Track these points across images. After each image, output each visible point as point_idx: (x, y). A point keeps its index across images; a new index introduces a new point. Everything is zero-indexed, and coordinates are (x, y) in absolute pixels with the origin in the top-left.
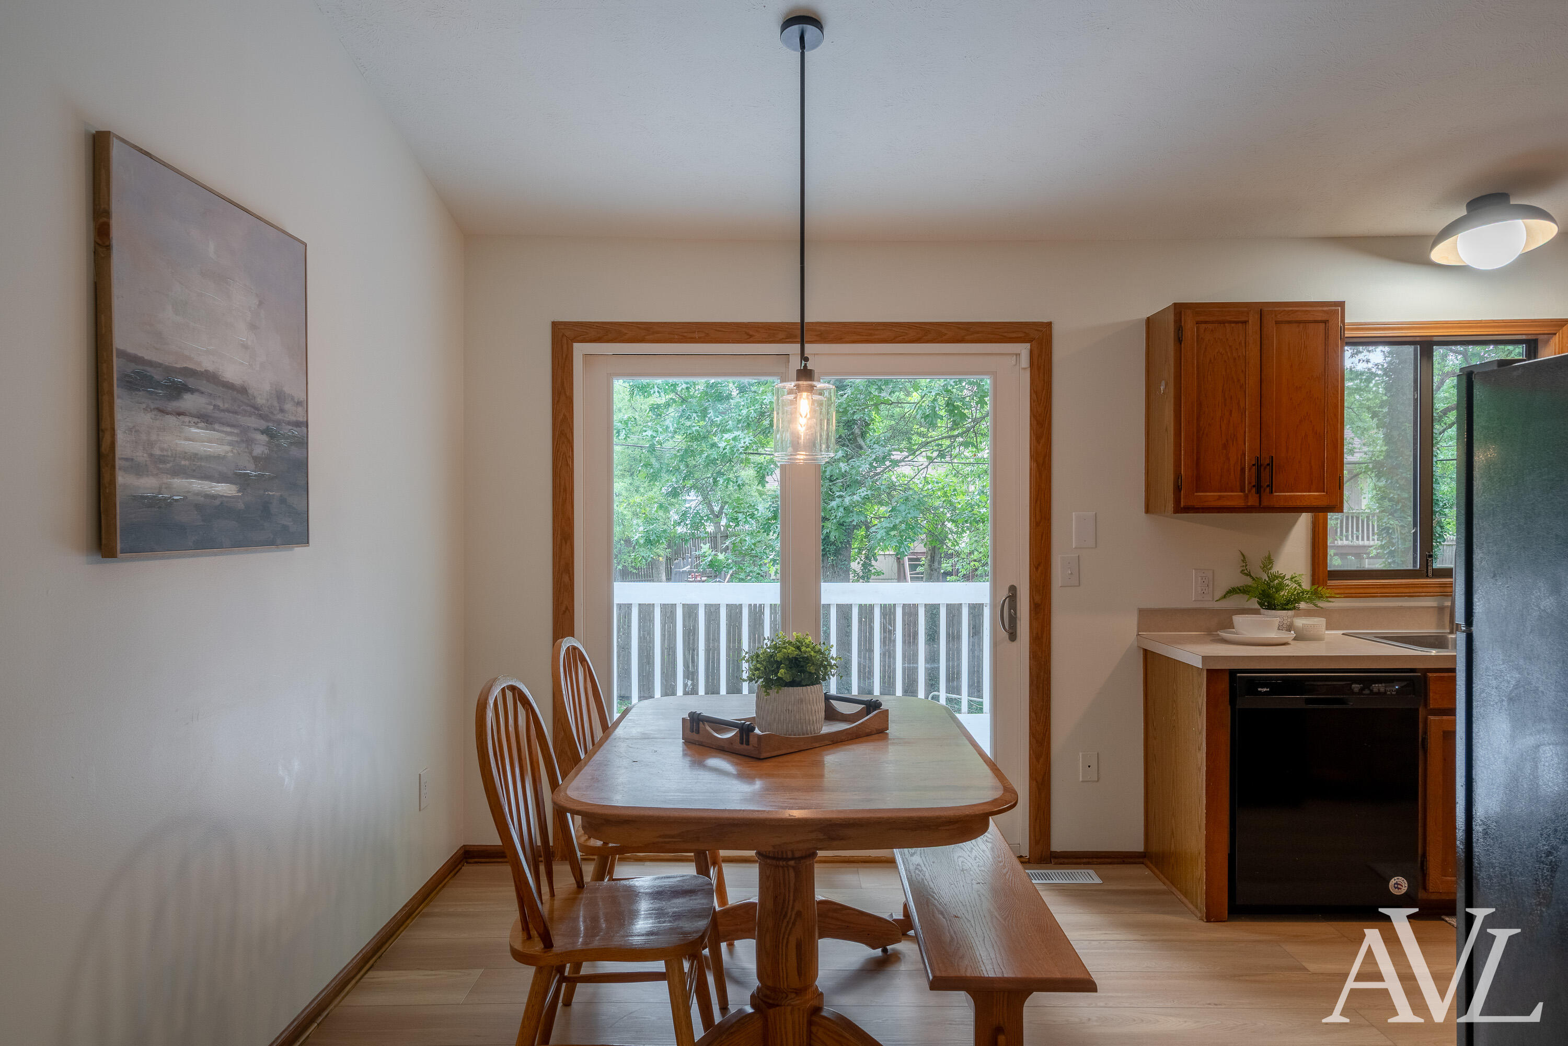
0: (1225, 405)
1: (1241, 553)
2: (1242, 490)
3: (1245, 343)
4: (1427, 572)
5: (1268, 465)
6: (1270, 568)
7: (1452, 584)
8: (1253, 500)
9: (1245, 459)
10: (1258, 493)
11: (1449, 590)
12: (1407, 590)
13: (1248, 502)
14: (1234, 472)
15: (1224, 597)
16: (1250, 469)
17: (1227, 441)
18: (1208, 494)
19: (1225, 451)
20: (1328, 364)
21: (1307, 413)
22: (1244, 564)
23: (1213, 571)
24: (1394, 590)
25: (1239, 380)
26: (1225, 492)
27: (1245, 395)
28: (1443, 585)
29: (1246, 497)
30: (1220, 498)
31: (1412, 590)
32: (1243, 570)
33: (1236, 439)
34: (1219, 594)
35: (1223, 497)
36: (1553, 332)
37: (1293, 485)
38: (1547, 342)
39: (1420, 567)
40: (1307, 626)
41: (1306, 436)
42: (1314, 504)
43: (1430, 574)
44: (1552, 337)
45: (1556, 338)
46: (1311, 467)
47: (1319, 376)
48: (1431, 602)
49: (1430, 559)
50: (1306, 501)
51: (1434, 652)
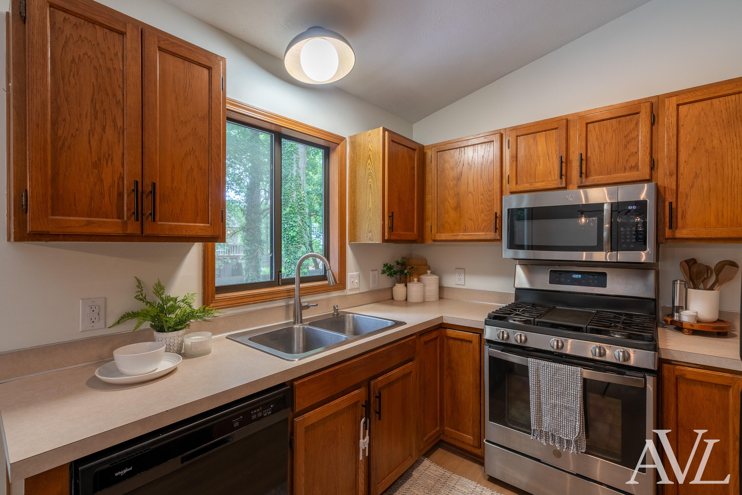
0: (96, 118)
1: (137, 279)
2: (120, 216)
3: (123, 57)
4: (279, 282)
5: (151, 192)
6: (162, 294)
7: (295, 289)
8: (133, 228)
9: (123, 184)
10: (137, 220)
11: (292, 293)
12: (268, 297)
13: (127, 230)
14: (109, 196)
15: (118, 323)
16: (129, 196)
17: (99, 160)
18: (71, 218)
19: (96, 171)
20: (211, 108)
21: (193, 149)
22: (140, 290)
23: (105, 300)
24: (261, 298)
25: (114, 95)
26: (97, 216)
27: (123, 113)
28: (289, 291)
29: (125, 224)
30: (89, 223)
31: (271, 297)
32: (137, 296)
33: (112, 159)
34: (111, 320)
35: (94, 223)
36: (338, 143)
37: (178, 215)
38: (334, 149)
39: (275, 280)
40: (196, 344)
41: (192, 170)
42: (200, 234)
43: (280, 283)
44: (337, 146)
45: (339, 148)
46: (197, 200)
47: (204, 116)
48: (282, 303)
49: (280, 274)
50: (192, 231)
51: (297, 360)
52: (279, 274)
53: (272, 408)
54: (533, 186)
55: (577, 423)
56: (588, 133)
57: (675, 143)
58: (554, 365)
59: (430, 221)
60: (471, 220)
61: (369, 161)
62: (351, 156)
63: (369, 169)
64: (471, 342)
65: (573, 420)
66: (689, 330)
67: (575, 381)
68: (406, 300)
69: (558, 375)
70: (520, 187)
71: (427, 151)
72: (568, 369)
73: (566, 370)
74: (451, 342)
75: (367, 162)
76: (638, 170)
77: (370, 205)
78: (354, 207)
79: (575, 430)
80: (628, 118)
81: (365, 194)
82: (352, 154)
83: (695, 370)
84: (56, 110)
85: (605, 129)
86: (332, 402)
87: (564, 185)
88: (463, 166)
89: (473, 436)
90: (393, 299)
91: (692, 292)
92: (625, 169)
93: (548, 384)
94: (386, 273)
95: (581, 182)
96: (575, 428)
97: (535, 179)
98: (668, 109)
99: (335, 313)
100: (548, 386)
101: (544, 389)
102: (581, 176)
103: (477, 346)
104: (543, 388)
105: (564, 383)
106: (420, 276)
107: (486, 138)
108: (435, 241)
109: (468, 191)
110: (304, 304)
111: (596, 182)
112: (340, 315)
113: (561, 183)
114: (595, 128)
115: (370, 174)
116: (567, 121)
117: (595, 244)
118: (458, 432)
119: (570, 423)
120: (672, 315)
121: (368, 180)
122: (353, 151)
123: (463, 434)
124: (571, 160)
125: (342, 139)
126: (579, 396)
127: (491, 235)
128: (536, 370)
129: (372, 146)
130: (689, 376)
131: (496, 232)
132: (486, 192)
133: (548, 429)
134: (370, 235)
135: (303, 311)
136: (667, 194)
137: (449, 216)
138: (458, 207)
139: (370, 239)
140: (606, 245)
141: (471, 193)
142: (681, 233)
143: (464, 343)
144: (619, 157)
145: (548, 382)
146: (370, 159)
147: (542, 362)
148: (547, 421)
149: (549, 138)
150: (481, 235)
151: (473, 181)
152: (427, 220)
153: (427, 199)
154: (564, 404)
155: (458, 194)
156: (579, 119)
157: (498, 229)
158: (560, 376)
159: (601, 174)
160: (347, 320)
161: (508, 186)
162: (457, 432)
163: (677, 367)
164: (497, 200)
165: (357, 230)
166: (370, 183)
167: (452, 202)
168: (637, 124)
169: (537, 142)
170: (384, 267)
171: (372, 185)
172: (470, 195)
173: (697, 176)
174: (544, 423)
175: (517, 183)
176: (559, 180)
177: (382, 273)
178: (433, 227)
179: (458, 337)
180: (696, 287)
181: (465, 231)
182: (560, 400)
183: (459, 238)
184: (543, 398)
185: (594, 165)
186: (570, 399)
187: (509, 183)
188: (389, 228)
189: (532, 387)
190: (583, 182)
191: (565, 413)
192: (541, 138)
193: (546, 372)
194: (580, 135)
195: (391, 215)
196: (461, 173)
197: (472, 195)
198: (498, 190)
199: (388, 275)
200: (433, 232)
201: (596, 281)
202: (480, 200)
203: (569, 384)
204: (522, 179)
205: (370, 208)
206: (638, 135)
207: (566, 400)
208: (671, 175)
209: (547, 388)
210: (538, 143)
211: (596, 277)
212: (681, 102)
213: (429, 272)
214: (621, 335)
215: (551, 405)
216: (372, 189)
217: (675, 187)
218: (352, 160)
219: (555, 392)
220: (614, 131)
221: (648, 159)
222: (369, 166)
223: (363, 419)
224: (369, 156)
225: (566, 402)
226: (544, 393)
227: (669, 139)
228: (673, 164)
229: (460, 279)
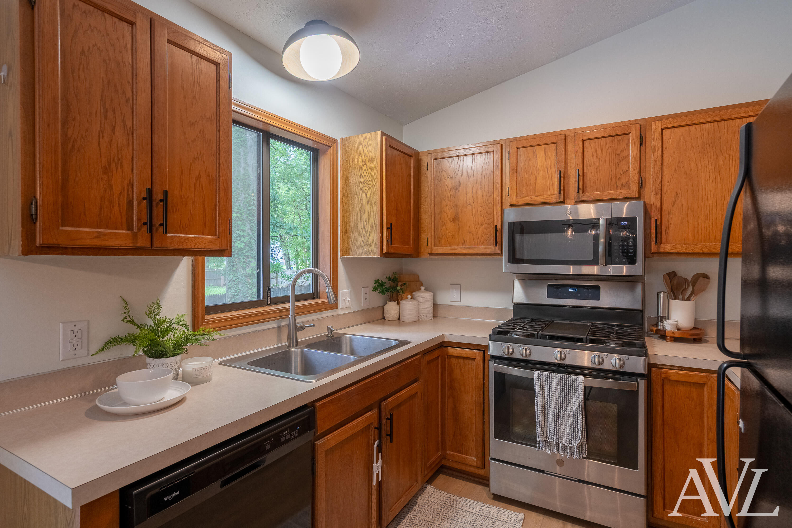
0: (106, 118)
1: (122, 298)
2: (130, 228)
3: (132, 50)
4: (267, 301)
5: (161, 200)
6: (158, 314)
7: (289, 309)
8: (143, 241)
9: (133, 191)
10: (150, 232)
11: (285, 313)
12: (260, 318)
13: (137, 242)
14: (119, 204)
15: (103, 349)
16: (139, 204)
17: (109, 164)
18: (81, 229)
19: (106, 177)
20: (219, 108)
21: (201, 153)
22: (126, 311)
23: (88, 322)
24: (253, 319)
25: (124, 92)
26: (107, 227)
27: (133, 112)
28: (281, 311)
30: (100, 235)
31: (263, 317)
32: (125, 318)
33: (121, 164)
34: (95, 347)
35: (104, 234)
36: (330, 145)
37: (187, 227)
38: (325, 152)
39: (263, 298)
40: (198, 370)
41: (200, 176)
42: (208, 247)
43: (269, 303)
44: (328, 149)
45: (331, 151)
46: (204, 210)
47: (211, 117)
48: (273, 324)
49: (269, 292)
50: (200, 244)
51: (314, 381)
52: (267, 292)
53: (298, 429)
54: (532, 200)
55: (580, 430)
56: (585, 149)
57: (660, 164)
58: (558, 376)
59: (426, 233)
60: (470, 233)
61: (365, 167)
62: (343, 160)
63: (365, 176)
64: (474, 359)
65: (576, 427)
66: (671, 337)
67: (577, 390)
68: (399, 319)
69: (562, 385)
70: (520, 200)
71: (423, 157)
72: (571, 378)
73: (569, 380)
74: (453, 360)
75: (362, 168)
76: (628, 187)
77: (366, 216)
78: (347, 217)
79: (578, 437)
80: (620, 137)
81: (360, 202)
82: (344, 158)
83: (678, 371)
84: (67, 107)
85: (599, 147)
86: (349, 424)
87: (562, 200)
88: (462, 175)
89: (477, 456)
90: (384, 318)
91: (673, 302)
92: (617, 186)
93: (552, 394)
94: (377, 290)
95: (579, 198)
96: (578, 435)
97: (535, 192)
98: (654, 132)
99: (329, 334)
100: (552, 397)
101: (548, 400)
102: (578, 192)
103: (480, 363)
104: (548, 398)
105: (568, 392)
106: (413, 293)
107: (486, 148)
108: (431, 254)
109: (467, 203)
110: (299, 325)
111: (591, 198)
112: (335, 337)
113: (560, 198)
114: (590, 146)
115: (366, 181)
116: (565, 135)
117: (591, 258)
118: (461, 455)
119: (573, 430)
120: (657, 325)
121: (363, 188)
122: (346, 155)
123: (466, 456)
124: (569, 175)
125: (334, 141)
126: (581, 404)
127: (491, 249)
128: (541, 382)
129: (368, 151)
130: (673, 378)
131: (496, 245)
132: (486, 204)
133: (552, 438)
134: (366, 248)
135: (298, 333)
136: (653, 211)
137: (447, 228)
138: (456, 219)
139: (366, 253)
140: (602, 260)
141: (470, 204)
142: (665, 248)
143: (467, 361)
144: (612, 175)
145: (552, 393)
146: (366, 165)
147: (547, 374)
148: (551, 430)
149: (548, 152)
150: (481, 249)
151: (472, 192)
152: (422, 232)
153: (422, 210)
154: (567, 412)
155: (456, 205)
156: (576, 135)
157: (498, 242)
158: (564, 385)
159: (596, 190)
160: (344, 342)
161: (507, 198)
162: (459, 454)
163: (664, 370)
164: (497, 212)
165: (350, 243)
166: (366, 191)
167: (449, 213)
168: (628, 144)
169: (537, 156)
170: (375, 283)
171: (368, 194)
172: (469, 206)
173: (677, 195)
174: (549, 433)
175: (517, 196)
176: (558, 194)
177: (373, 291)
178: (429, 240)
179: (460, 355)
180: (676, 298)
181: (464, 244)
182: (563, 409)
183: (457, 252)
184: (548, 408)
185: (590, 180)
186: (573, 407)
187: (509, 195)
188: (387, 241)
189: (538, 399)
190: (580, 197)
191: (569, 421)
192: (540, 151)
193: (550, 383)
194: (577, 151)
195: (389, 226)
196: (460, 183)
197: (471, 206)
198: (498, 203)
199: (379, 293)
200: (429, 245)
201: (590, 295)
202: (479, 213)
203: (571, 393)
204: (522, 192)
205: (366, 219)
206: (628, 155)
207: (569, 408)
208: (656, 194)
209: (552, 399)
210: (538, 156)
211: (590, 290)
212: (665, 126)
213: (422, 288)
214: (616, 344)
215: (556, 414)
216: (369, 199)
217: (660, 205)
218: (345, 165)
219: (560, 402)
220: (607, 150)
221: (637, 178)
222: (365, 173)
224: (365, 161)
225: (569, 410)
226: (548, 404)
227: (655, 160)
228: (658, 184)
229: (455, 295)
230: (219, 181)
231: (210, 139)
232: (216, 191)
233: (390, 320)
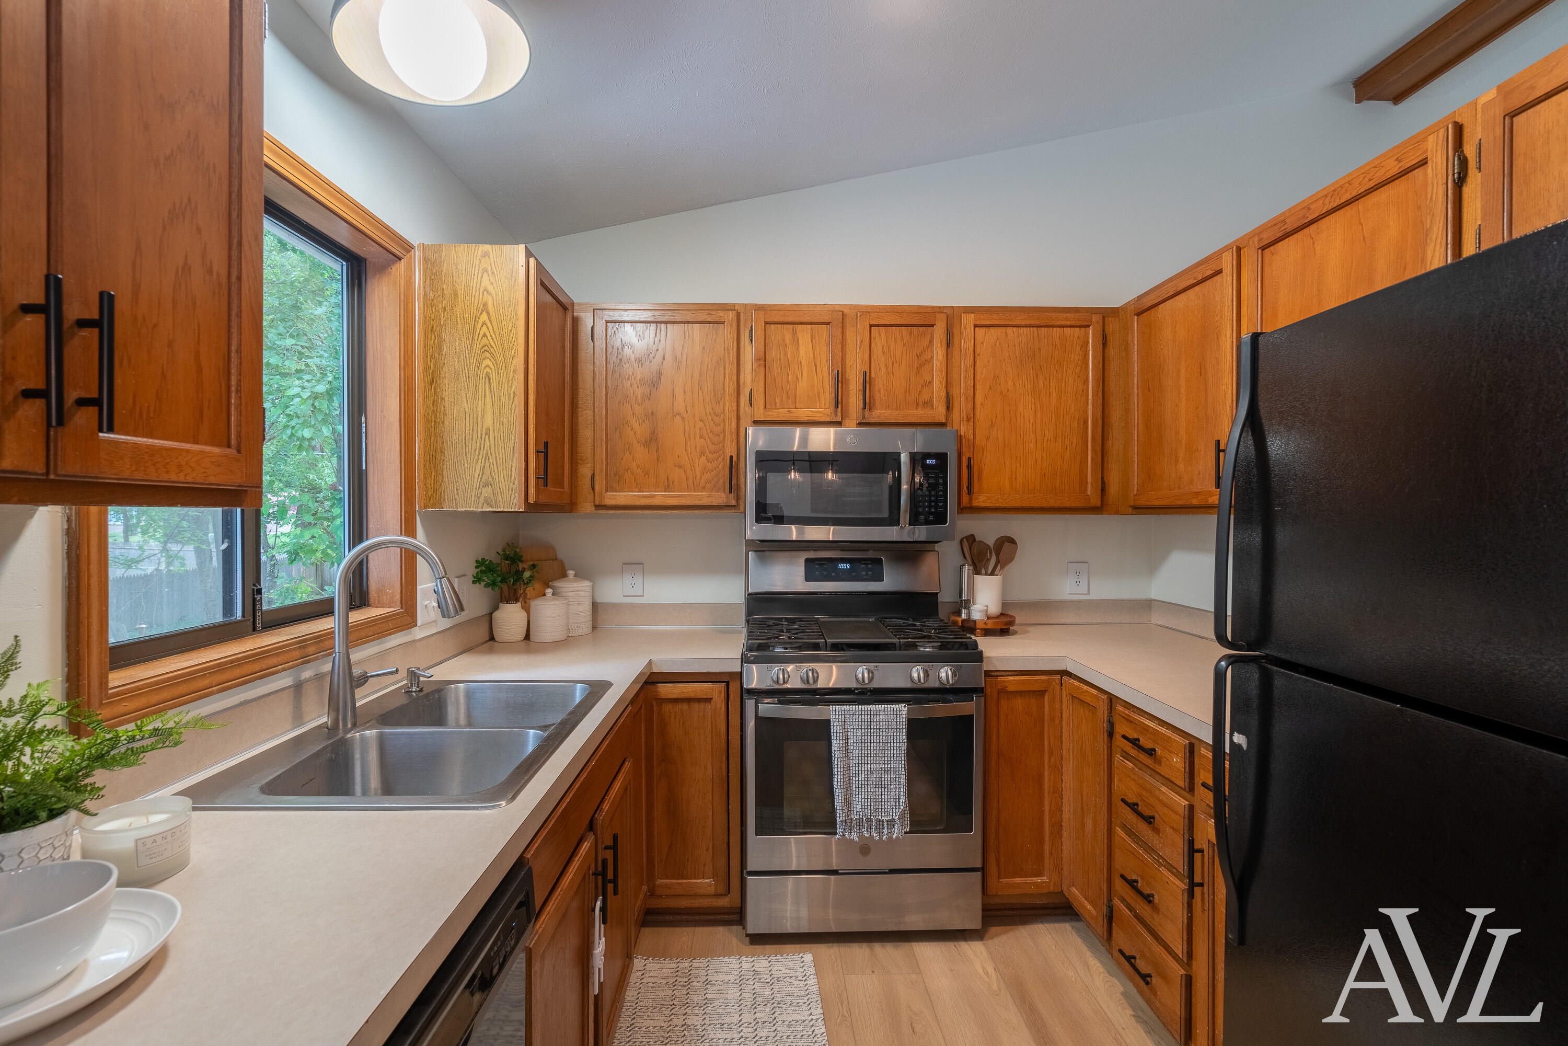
5: (85, 324)
8: (22, 451)
10: (49, 423)
16: (8, 325)
24: (238, 672)
31: (263, 664)
36: (400, 255)
37: (152, 415)
38: (383, 268)
39: (243, 616)
40: (155, 841)
41: (186, 268)
42: (212, 480)
43: (259, 626)
44: (394, 263)
45: (401, 266)
46: (199, 369)
47: (218, 104)
48: (284, 681)
49: (258, 597)
50: (193, 470)
51: (503, 803)
52: (254, 599)
53: (515, 928)
54: (792, 415)
55: (902, 790)
56: (872, 341)
57: (972, 375)
58: (869, 709)
59: (589, 465)
60: (680, 467)
61: (484, 317)
62: (425, 295)
63: (485, 335)
64: (708, 700)
65: (896, 788)
66: (981, 629)
67: (898, 727)
68: (527, 637)
69: (875, 723)
70: (772, 413)
71: (582, 315)
72: (889, 709)
73: (886, 713)
74: (667, 707)
75: (476, 319)
76: (932, 407)
77: (488, 422)
78: (436, 422)
79: (899, 802)
80: (921, 329)
81: (470, 393)
82: (428, 290)
83: (1016, 678)
85: (893, 339)
87: (839, 419)
88: (664, 359)
89: (714, 876)
90: (492, 638)
91: (979, 579)
92: (918, 404)
93: (861, 741)
94: (484, 581)
95: (864, 417)
96: (899, 798)
97: (796, 402)
98: (965, 328)
99: (412, 686)
100: (860, 745)
101: (854, 751)
102: (864, 408)
103: (722, 706)
104: (854, 749)
105: (884, 734)
106: (551, 584)
107: (710, 314)
108: (599, 507)
109: (673, 410)
111: (882, 420)
112: (426, 691)
113: (836, 415)
114: (880, 335)
115: (486, 348)
116: (843, 315)
117: (883, 515)
118: (685, 881)
119: (892, 794)
120: (959, 613)
121: (480, 362)
122: (432, 284)
123: (694, 881)
124: (849, 380)
125: (408, 247)
126: (903, 749)
127: (720, 497)
128: (843, 723)
129: (492, 283)
130: (1011, 688)
131: (731, 492)
132: (709, 417)
133: (861, 813)
134: (486, 492)
136: (964, 445)
137: (633, 457)
138: (652, 440)
139: (487, 501)
140: (905, 517)
141: (679, 414)
142: (980, 500)
143: (695, 706)
144: (910, 385)
145: (860, 738)
146: (488, 313)
147: (853, 708)
148: (860, 802)
149: (817, 337)
150: (702, 498)
151: (685, 392)
152: (580, 462)
153: (580, 418)
154: (883, 766)
155: (652, 414)
156: (860, 316)
157: (734, 485)
158: (878, 723)
159: (888, 407)
161: (748, 409)
162: (680, 881)
163: (1000, 679)
164: (731, 433)
165: (446, 480)
166: (488, 370)
167: (638, 429)
168: (931, 341)
169: (798, 340)
170: (476, 567)
171: (494, 376)
172: (678, 418)
173: (992, 425)
174: (855, 806)
175: (765, 407)
176: (833, 408)
177: (474, 582)
178: (597, 478)
179: (683, 696)
181: (667, 488)
182: (878, 762)
183: (655, 502)
184: (854, 765)
185: (879, 392)
186: (892, 755)
187: (751, 404)
188: (538, 477)
189: (838, 752)
190: (866, 416)
191: (886, 779)
192: (804, 334)
193: (857, 723)
194: (862, 342)
195: (542, 448)
196: (659, 373)
197: (682, 418)
198: (733, 415)
199: (487, 586)
200: (597, 488)
201: (870, 573)
202: (698, 431)
203: (890, 734)
204: (775, 399)
205: (488, 429)
206: (932, 357)
207: (886, 759)
208: (968, 420)
209: (860, 748)
210: (800, 342)
211: (870, 566)
212: (978, 323)
213: (571, 573)
214: (933, 647)
215: (866, 773)
216: (494, 385)
217: (972, 437)
218: (429, 304)
219: (872, 751)
220: (904, 346)
221: (944, 394)
222: (484, 329)
223: (599, 904)
224: (485, 305)
225: (886, 762)
226: (854, 758)
227: (966, 371)
228: (970, 405)
229: (633, 584)
230: (239, 293)
231: (214, 167)
232: (229, 320)
233: (509, 641)
